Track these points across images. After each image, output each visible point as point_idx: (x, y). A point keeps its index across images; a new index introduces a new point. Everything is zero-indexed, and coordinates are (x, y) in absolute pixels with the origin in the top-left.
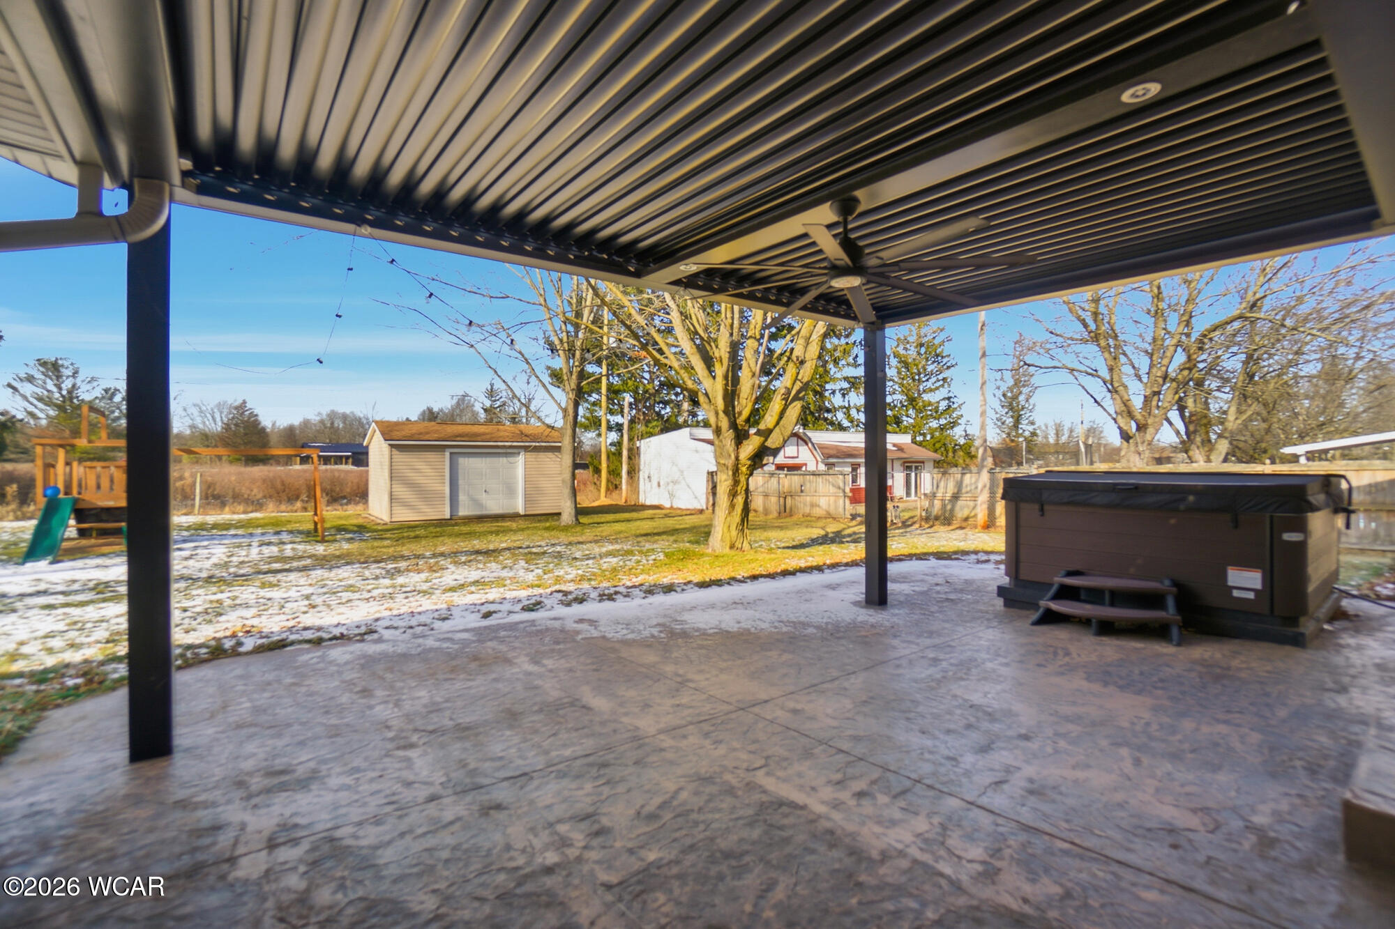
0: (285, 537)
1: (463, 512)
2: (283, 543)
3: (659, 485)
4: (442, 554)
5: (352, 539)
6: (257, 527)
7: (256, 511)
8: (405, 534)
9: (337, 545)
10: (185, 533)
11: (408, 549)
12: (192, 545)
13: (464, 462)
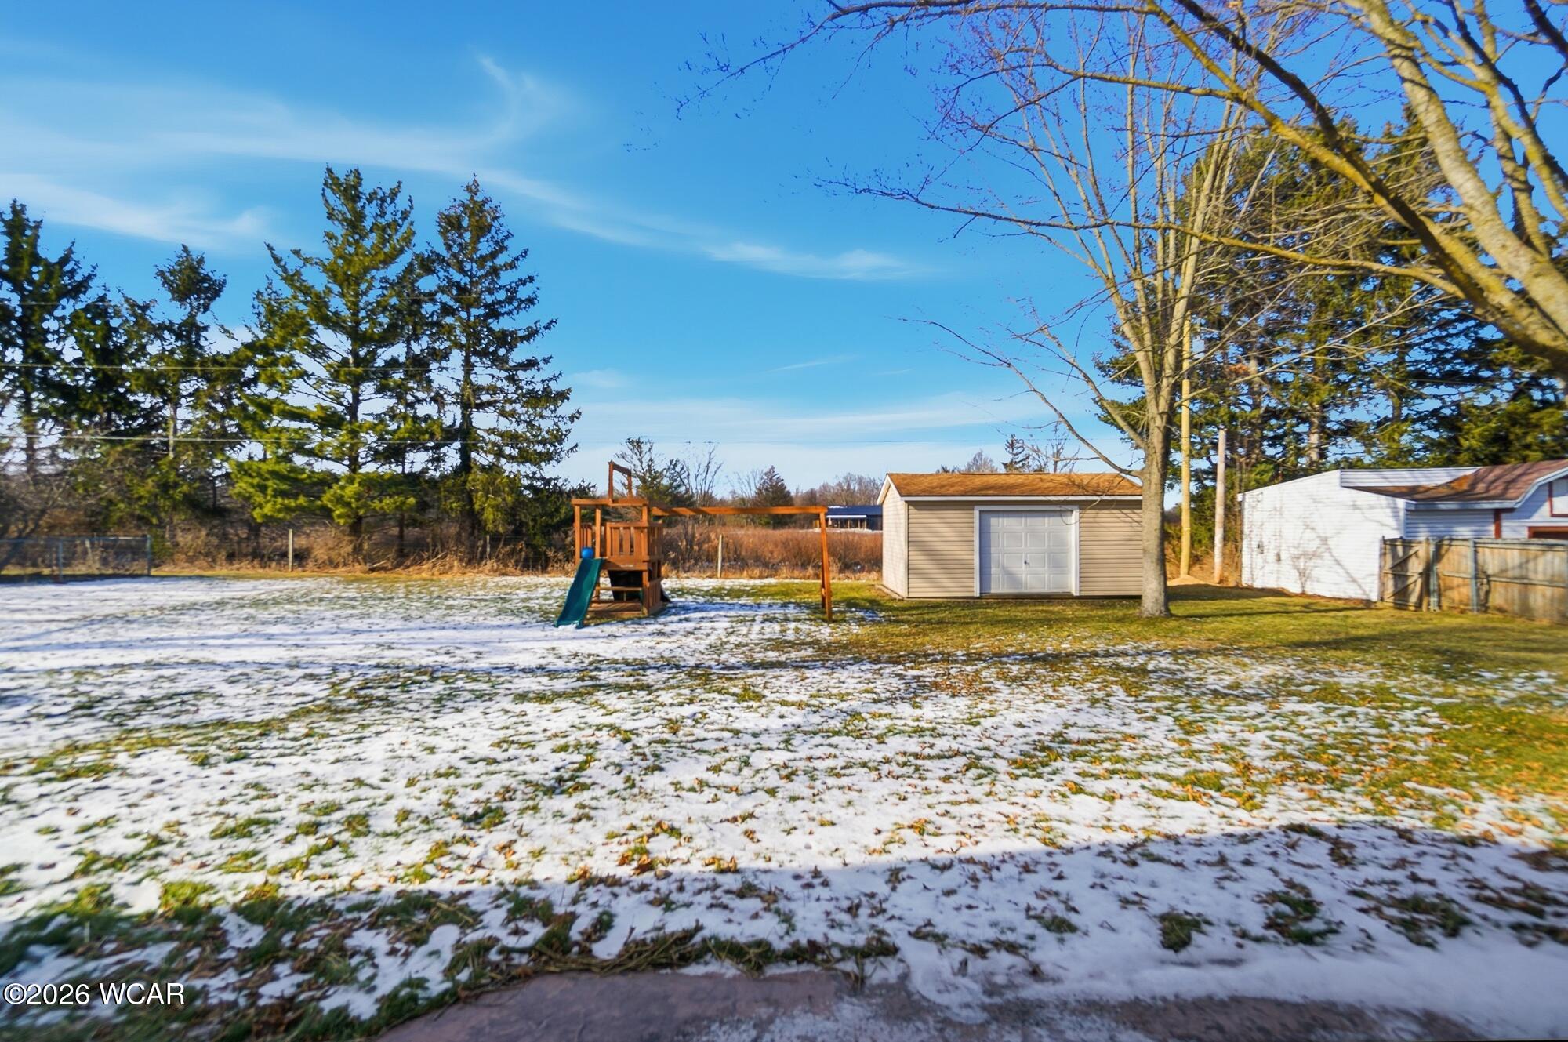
0: (791, 611)
1: (997, 588)
2: (787, 620)
3: (1279, 559)
4: (979, 656)
5: (863, 619)
6: (766, 596)
7: (771, 576)
8: (926, 617)
9: (845, 627)
10: (701, 600)
11: (933, 642)
12: (698, 615)
13: (998, 524)
